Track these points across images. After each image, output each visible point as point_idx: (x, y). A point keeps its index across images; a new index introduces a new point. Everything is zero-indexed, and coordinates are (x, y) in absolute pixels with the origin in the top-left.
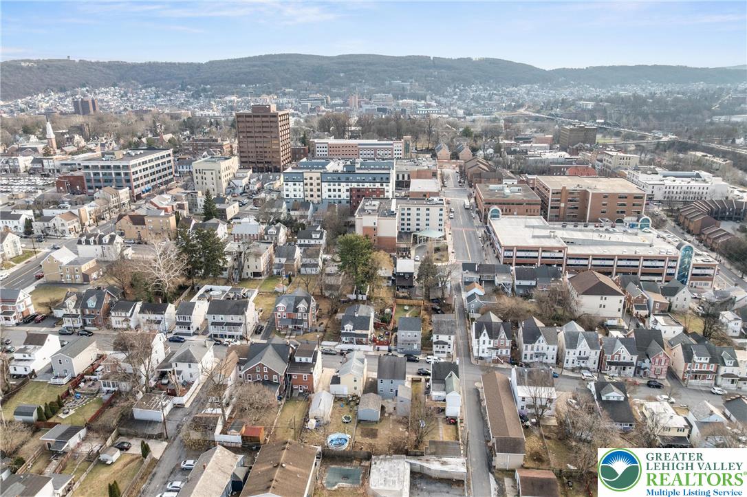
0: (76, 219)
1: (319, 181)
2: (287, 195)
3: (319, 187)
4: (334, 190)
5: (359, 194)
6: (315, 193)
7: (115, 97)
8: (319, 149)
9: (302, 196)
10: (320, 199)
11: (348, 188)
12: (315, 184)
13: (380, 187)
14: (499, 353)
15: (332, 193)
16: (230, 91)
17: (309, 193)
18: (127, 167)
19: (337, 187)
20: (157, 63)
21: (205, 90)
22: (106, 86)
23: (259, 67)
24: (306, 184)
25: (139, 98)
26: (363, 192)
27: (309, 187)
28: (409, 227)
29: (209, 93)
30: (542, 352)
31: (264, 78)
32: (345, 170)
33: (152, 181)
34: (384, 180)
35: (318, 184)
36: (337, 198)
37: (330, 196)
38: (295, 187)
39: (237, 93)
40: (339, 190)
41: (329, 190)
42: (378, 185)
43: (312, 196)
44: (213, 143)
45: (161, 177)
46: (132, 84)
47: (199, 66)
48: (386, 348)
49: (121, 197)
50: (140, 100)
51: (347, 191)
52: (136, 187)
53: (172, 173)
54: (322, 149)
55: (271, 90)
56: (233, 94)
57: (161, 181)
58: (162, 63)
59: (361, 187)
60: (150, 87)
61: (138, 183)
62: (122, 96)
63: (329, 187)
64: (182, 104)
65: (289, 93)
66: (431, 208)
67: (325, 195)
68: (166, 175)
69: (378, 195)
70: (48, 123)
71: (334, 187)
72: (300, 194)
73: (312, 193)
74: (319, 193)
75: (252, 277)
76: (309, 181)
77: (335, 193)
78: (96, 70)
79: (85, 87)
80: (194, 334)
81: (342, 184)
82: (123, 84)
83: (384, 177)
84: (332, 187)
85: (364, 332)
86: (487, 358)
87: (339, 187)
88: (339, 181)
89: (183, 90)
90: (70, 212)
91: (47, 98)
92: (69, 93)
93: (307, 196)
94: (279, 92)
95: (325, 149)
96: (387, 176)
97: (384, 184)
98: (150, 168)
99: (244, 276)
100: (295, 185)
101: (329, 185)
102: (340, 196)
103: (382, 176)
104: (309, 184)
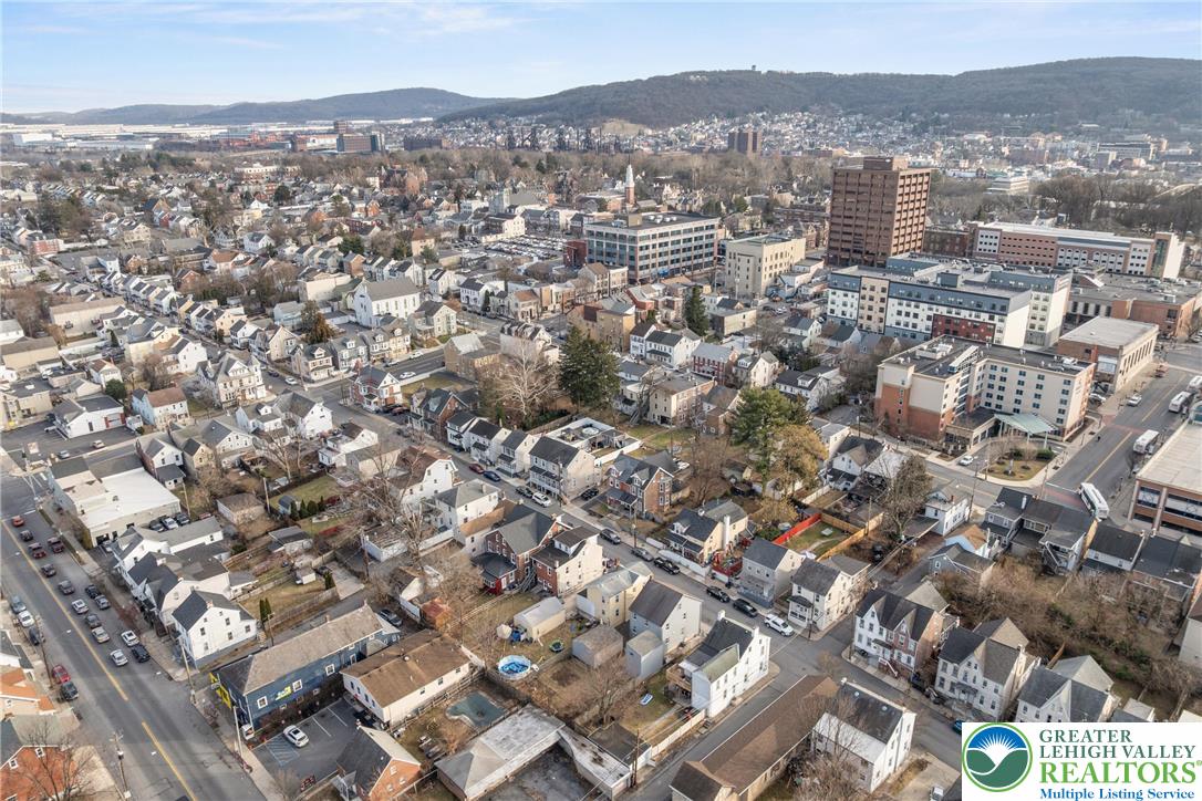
0: (533, 301)
1: (885, 295)
2: (832, 311)
3: (883, 305)
4: (908, 314)
5: (948, 326)
6: (876, 315)
7: (798, 128)
8: (984, 240)
9: (855, 316)
10: (882, 325)
11: (931, 313)
12: (877, 299)
13: (987, 321)
14: (895, 657)
15: (903, 319)
16: (979, 125)
17: (866, 312)
18: (634, 239)
19: (912, 310)
20: (878, 74)
21: (937, 122)
22: (790, 111)
23: (1045, 83)
24: (863, 298)
25: (831, 130)
26: (956, 324)
27: (866, 303)
28: (999, 402)
29: (944, 126)
30: (973, 685)
31: (1049, 103)
32: (939, 282)
33: (672, 262)
34: (998, 310)
35: (883, 300)
36: (910, 328)
37: (898, 324)
38: (845, 299)
39: (990, 129)
40: (916, 316)
41: (899, 313)
42: (984, 317)
43: (869, 318)
44: (816, 213)
45: (689, 259)
46: (829, 107)
47: (943, 81)
48: (725, 579)
49: (613, 279)
50: (831, 134)
51: (929, 318)
52: (641, 268)
53: (712, 254)
54: (989, 240)
55: (1054, 125)
56: (981, 129)
57: (689, 263)
58: (885, 75)
59: (953, 315)
60: (856, 113)
61: (646, 262)
62: (808, 128)
63: (900, 308)
64: (893, 142)
65: (1089, 130)
66: (1047, 376)
67: (891, 320)
68: (701, 256)
69: (982, 336)
70: (630, 166)
71: (908, 309)
72: (851, 312)
73: (870, 313)
74: (882, 315)
75: (659, 423)
76: (867, 293)
77: (907, 319)
78: (783, 85)
79: (762, 111)
80: (516, 475)
81: (922, 305)
82: (818, 108)
83: (999, 304)
84: (904, 309)
85: (699, 542)
86: (872, 656)
87: (916, 311)
88: (918, 299)
89: (902, 120)
90: (532, 290)
91: (707, 127)
92: (737, 119)
93: (862, 318)
94: (1068, 128)
95: (993, 241)
96: (1003, 303)
97: (997, 317)
98: (673, 243)
99: (649, 418)
100: (846, 295)
101: (900, 304)
102: (914, 326)
103: (995, 301)
104: (867, 298)
